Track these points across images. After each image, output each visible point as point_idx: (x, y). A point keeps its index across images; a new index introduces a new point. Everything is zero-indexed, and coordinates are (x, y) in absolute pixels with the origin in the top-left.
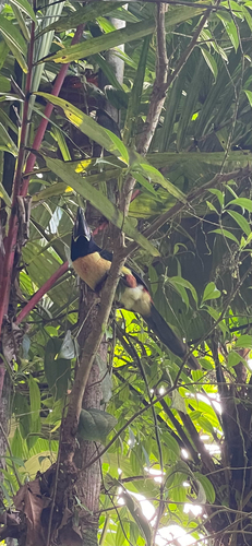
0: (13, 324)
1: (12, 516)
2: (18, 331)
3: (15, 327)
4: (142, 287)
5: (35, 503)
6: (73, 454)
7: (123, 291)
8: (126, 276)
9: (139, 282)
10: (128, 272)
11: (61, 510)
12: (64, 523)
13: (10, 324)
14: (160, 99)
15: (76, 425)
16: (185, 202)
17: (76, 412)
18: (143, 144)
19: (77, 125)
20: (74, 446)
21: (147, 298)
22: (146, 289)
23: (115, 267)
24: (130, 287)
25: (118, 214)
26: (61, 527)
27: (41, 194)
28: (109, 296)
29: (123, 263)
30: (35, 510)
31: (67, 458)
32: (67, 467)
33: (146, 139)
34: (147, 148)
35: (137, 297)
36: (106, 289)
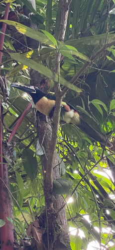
0: (8, 143)
1: (26, 241)
2: (10, 147)
3: (8, 144)
4: (73, 110)
5: (38, 232)
6: (53, 204)
7: (64, 114)
8: (64, 106)
9: (71, 108)
10: (65, 104)
11: (52, 234)
12: (55, 239)
13: (6, 144)
14: (66, 11)
15: (52, 188)
16: (90, 61)
17: (51, 182)
18: (61, 36)
19: (23, 33)
20: (53, 199)
21: (77, 116)
22: (75, 111)
23: (58, 103)
24: (68, 111)
25: (54, 75)
26: (54, 242)
27: (10, 73)
28: (58, 118)
29: (61, 100)
30: (38, 235)
31: (50, 206)
32: (51, 211)
33: (62, 33)
34: (63, 38)
35: (72, 116)
36: (55, 114)
